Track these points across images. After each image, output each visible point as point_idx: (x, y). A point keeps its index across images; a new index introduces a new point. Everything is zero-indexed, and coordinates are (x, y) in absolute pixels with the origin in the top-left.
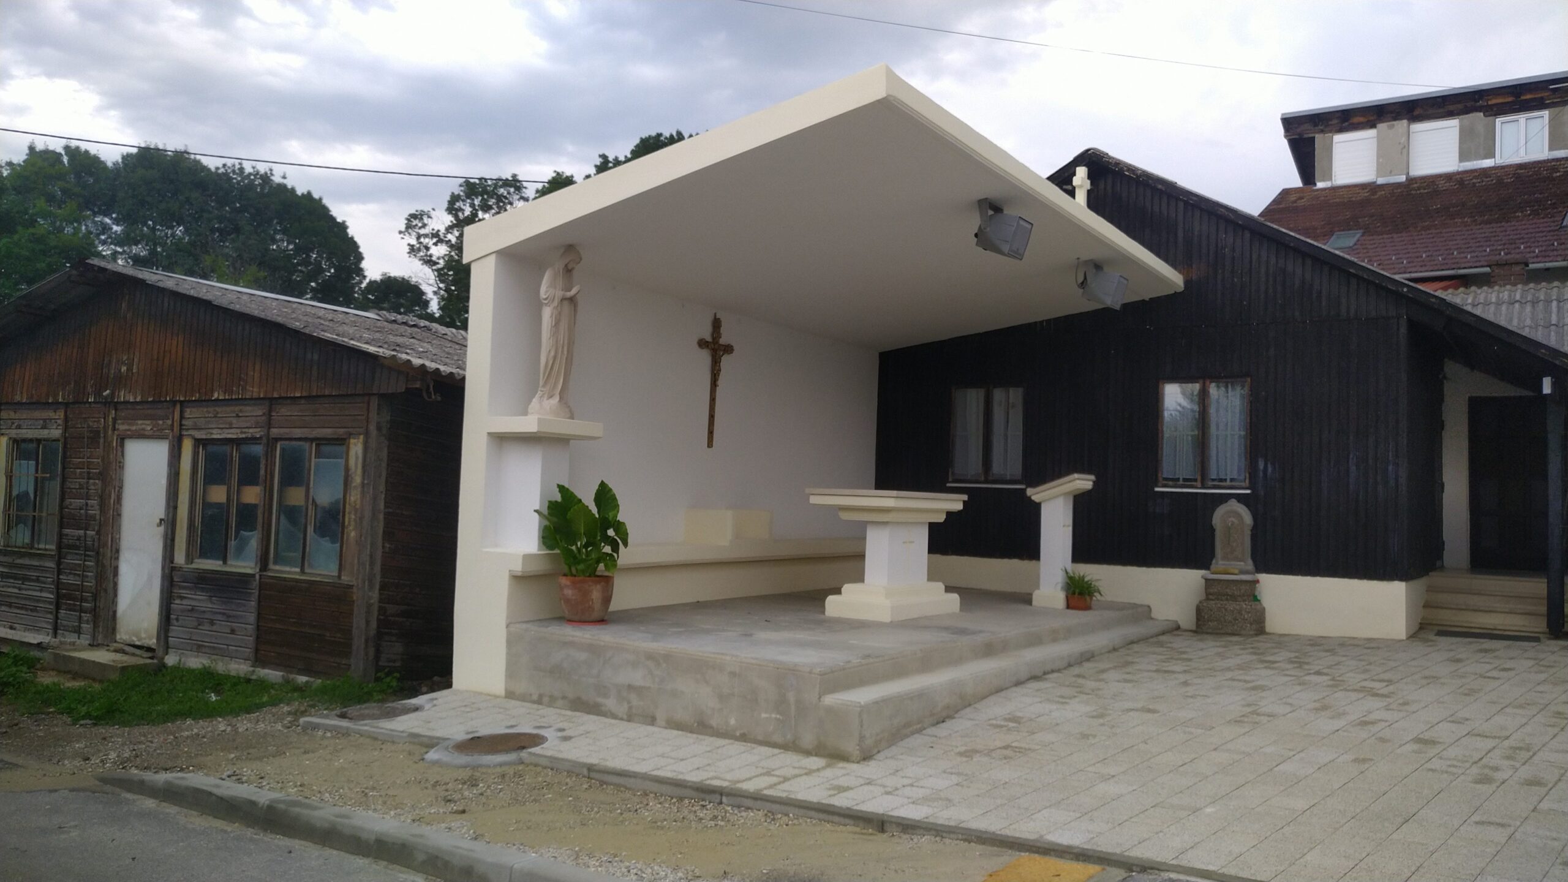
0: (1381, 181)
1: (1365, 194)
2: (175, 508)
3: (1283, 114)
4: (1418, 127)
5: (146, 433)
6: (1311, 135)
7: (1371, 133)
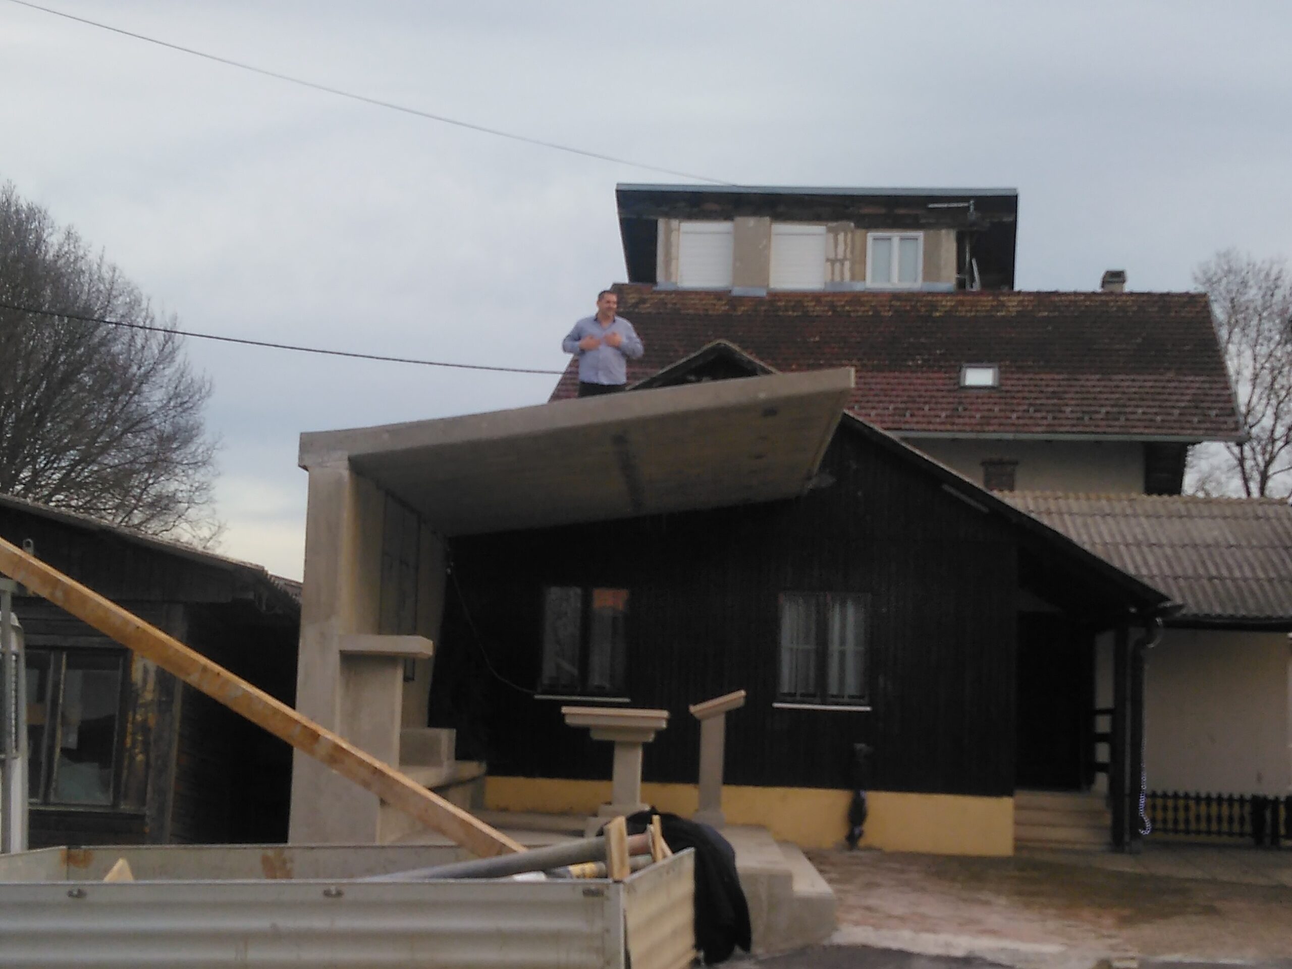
0: (737, 291)
1: (722, 308)
3: (618, 185)
4: (781, 228)
6: (653, 217)
7: (724, 226)
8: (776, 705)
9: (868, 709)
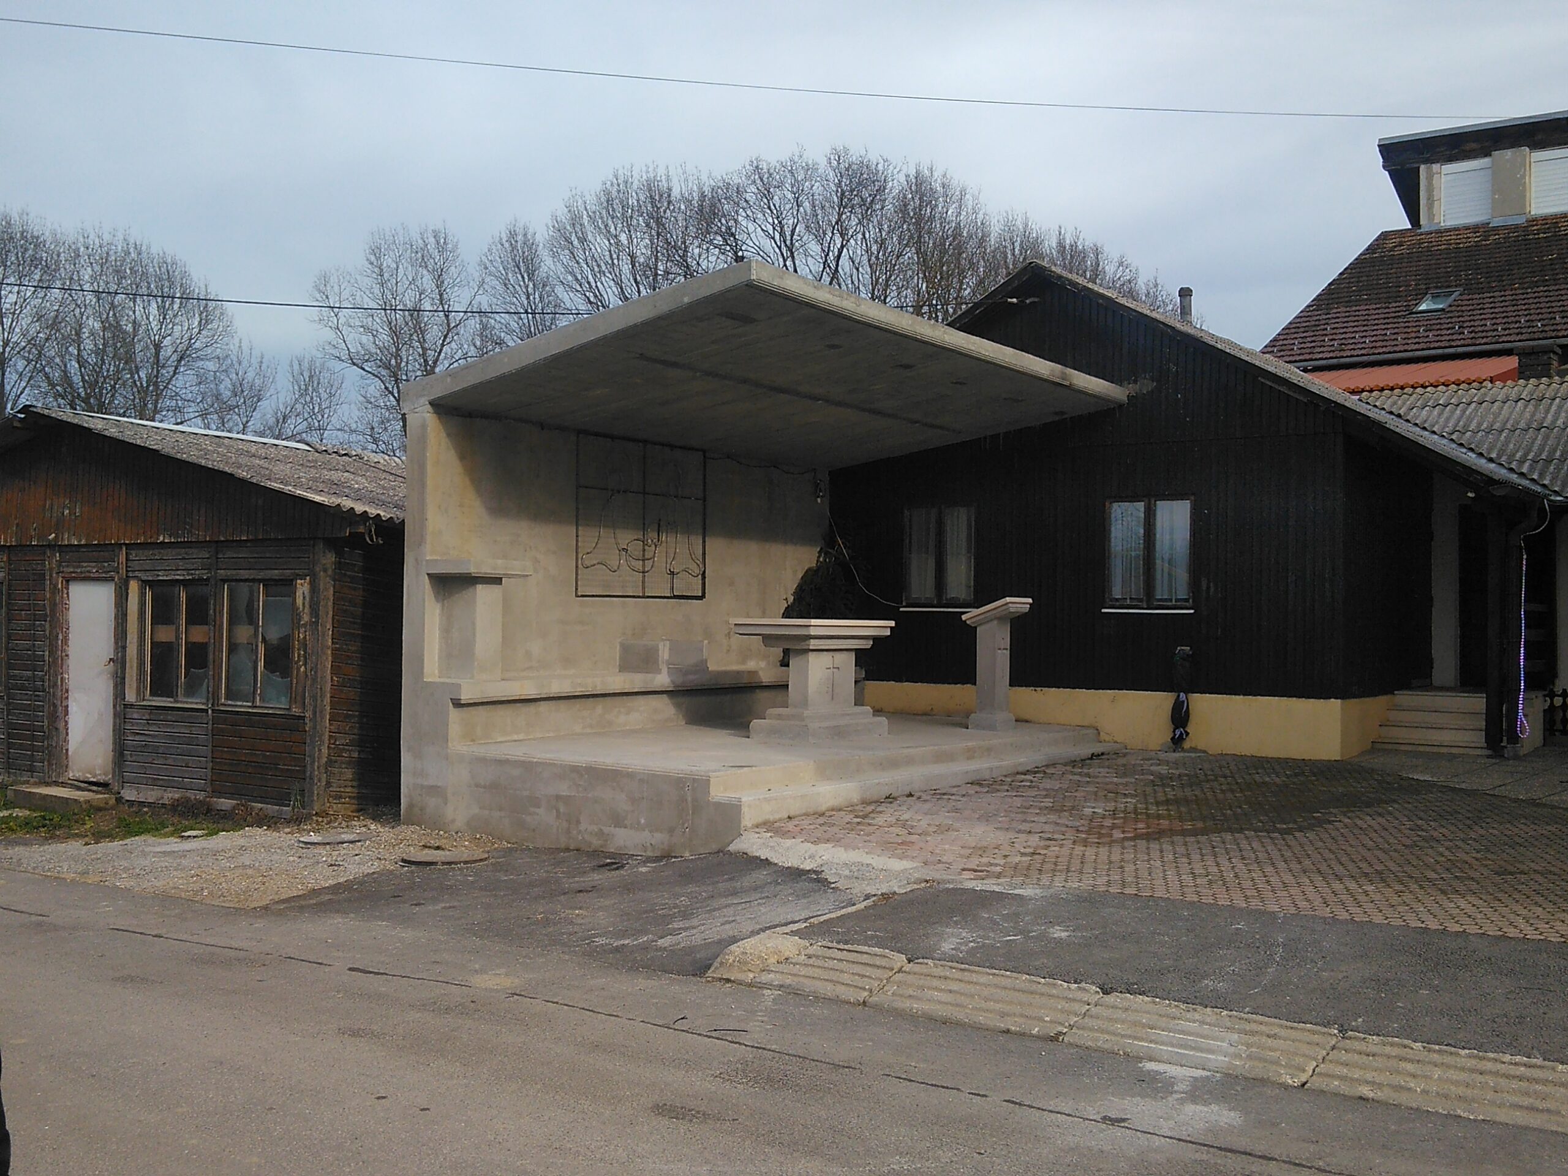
0: (1496, 222)
2: (124, 648)
3: (1381, 140)
5: (92, 575)
6: (1415, 166)
7: (1484, 163)
8: (1104, 610)
9: (1192, 611)
